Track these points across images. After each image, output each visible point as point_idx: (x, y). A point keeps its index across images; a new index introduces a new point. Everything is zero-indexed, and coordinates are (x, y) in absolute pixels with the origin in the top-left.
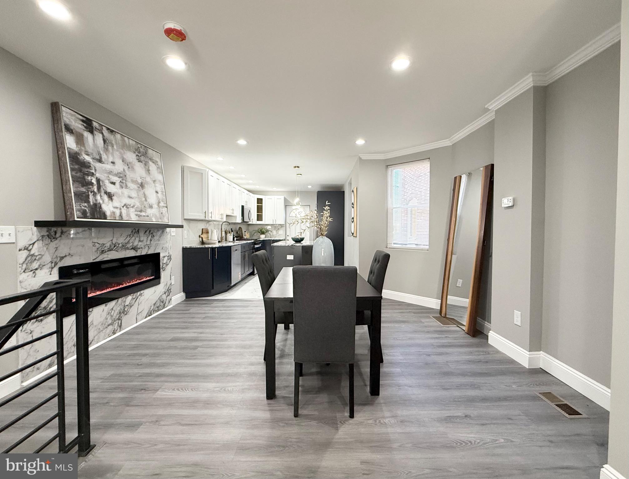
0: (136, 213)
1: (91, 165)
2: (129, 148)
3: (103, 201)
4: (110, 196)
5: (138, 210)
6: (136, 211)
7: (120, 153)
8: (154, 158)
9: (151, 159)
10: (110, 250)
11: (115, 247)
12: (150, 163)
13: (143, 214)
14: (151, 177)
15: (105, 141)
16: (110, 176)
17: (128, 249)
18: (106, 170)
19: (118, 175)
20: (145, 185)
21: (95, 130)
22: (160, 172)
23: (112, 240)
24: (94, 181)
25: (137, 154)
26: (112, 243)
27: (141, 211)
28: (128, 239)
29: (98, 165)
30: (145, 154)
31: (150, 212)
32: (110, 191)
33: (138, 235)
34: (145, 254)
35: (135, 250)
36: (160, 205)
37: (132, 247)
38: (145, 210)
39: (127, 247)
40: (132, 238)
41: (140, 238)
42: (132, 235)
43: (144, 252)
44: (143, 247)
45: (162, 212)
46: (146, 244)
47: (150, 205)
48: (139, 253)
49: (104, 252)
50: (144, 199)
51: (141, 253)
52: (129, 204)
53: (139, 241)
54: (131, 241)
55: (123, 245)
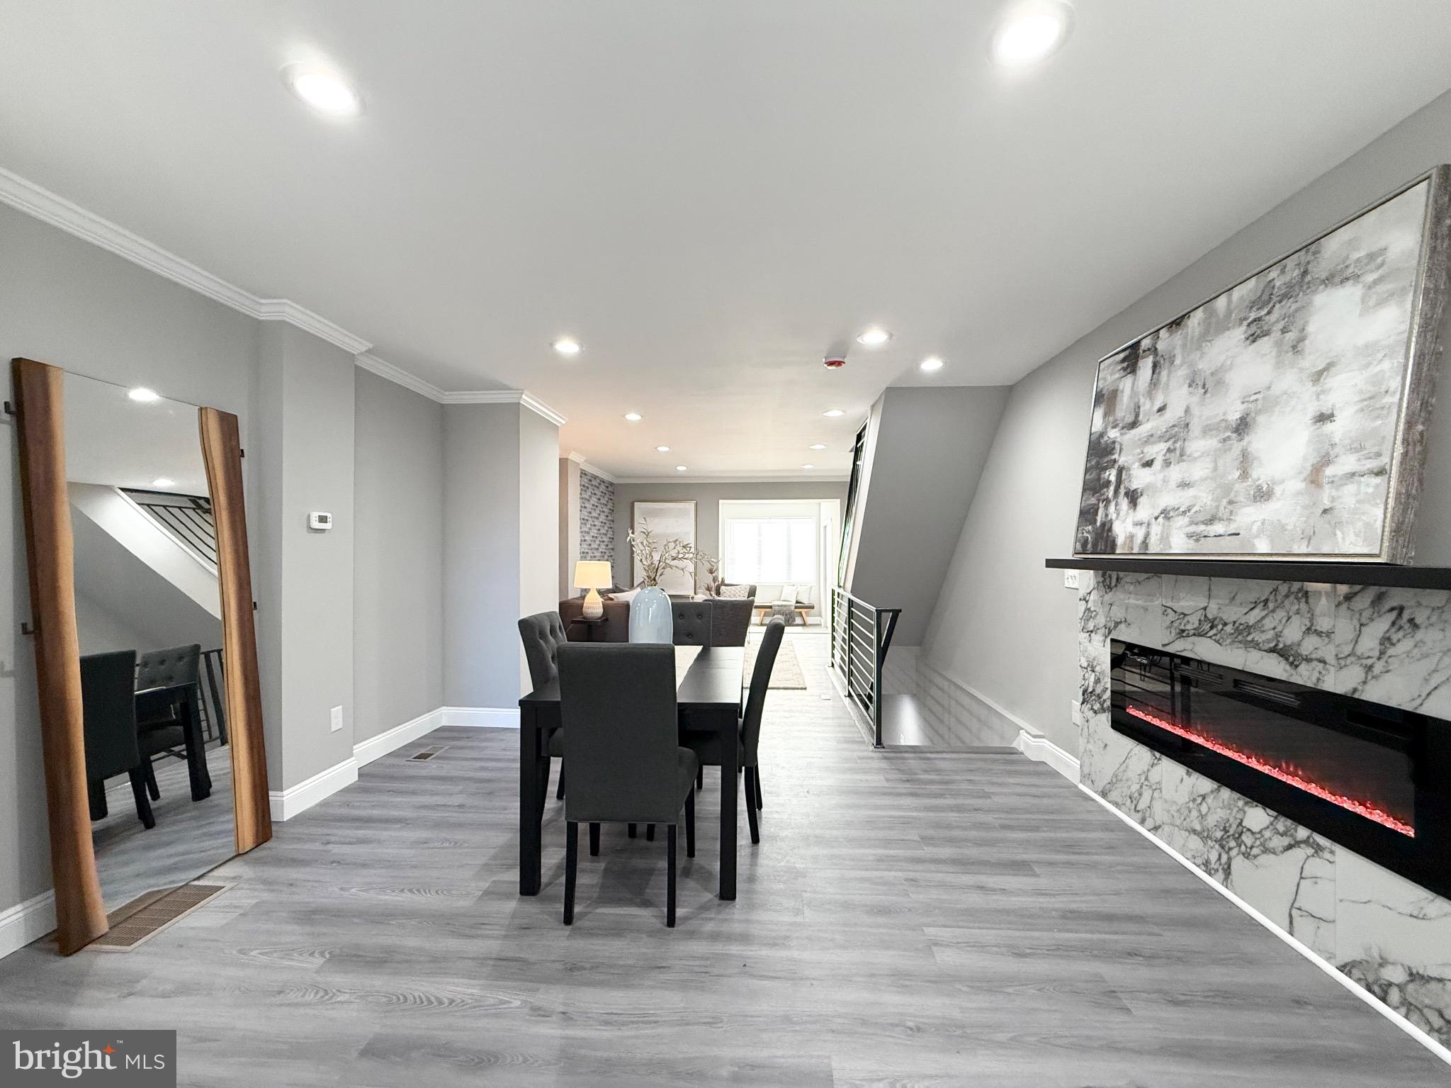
0: (1192, 529)
1: (1116, 445)
3: (1118, 515)
4: (1134, 499)
5: (1201, 518)
6: (1192, 523)
10: (1199, 634)
11: (1212, 628)
13: (1219, 528)
15: (1155, 366)
16: (1146, 450)
17: (1256, 645)
18: (1141, 439)
19: (1168, 434)
20: (1258, 419)
23: (1205, 609)
24: (1113, 475)
25: (1253, 316)
26: (1205, 616)
27: (1211, 521)
28: (1257, 613)
29: (1128, 437)
31: (1249, 520)
32: (1134, 487)
33: (1303, 606)
34: (1340, 689)
35: (1287, 659)
36: (1329, 471)
37: (1272, 645)
38: (1231, 512)
39: (1253, 641)
40: (1273, 611)
41: (1311, 620)
42: (1276, 601)
43: (1337, 682)
44: (1330, 659)
45: (1327, 504)
46: (1347, 650)
47: (1259, 488)
48: (1305, 676)
49: (1184, 634)
50: (1237, 474)
51: (1318, 679)
52: (1176, 507)
53: (1309, 629)
54: (1269, 623)
55: (1238, 628)
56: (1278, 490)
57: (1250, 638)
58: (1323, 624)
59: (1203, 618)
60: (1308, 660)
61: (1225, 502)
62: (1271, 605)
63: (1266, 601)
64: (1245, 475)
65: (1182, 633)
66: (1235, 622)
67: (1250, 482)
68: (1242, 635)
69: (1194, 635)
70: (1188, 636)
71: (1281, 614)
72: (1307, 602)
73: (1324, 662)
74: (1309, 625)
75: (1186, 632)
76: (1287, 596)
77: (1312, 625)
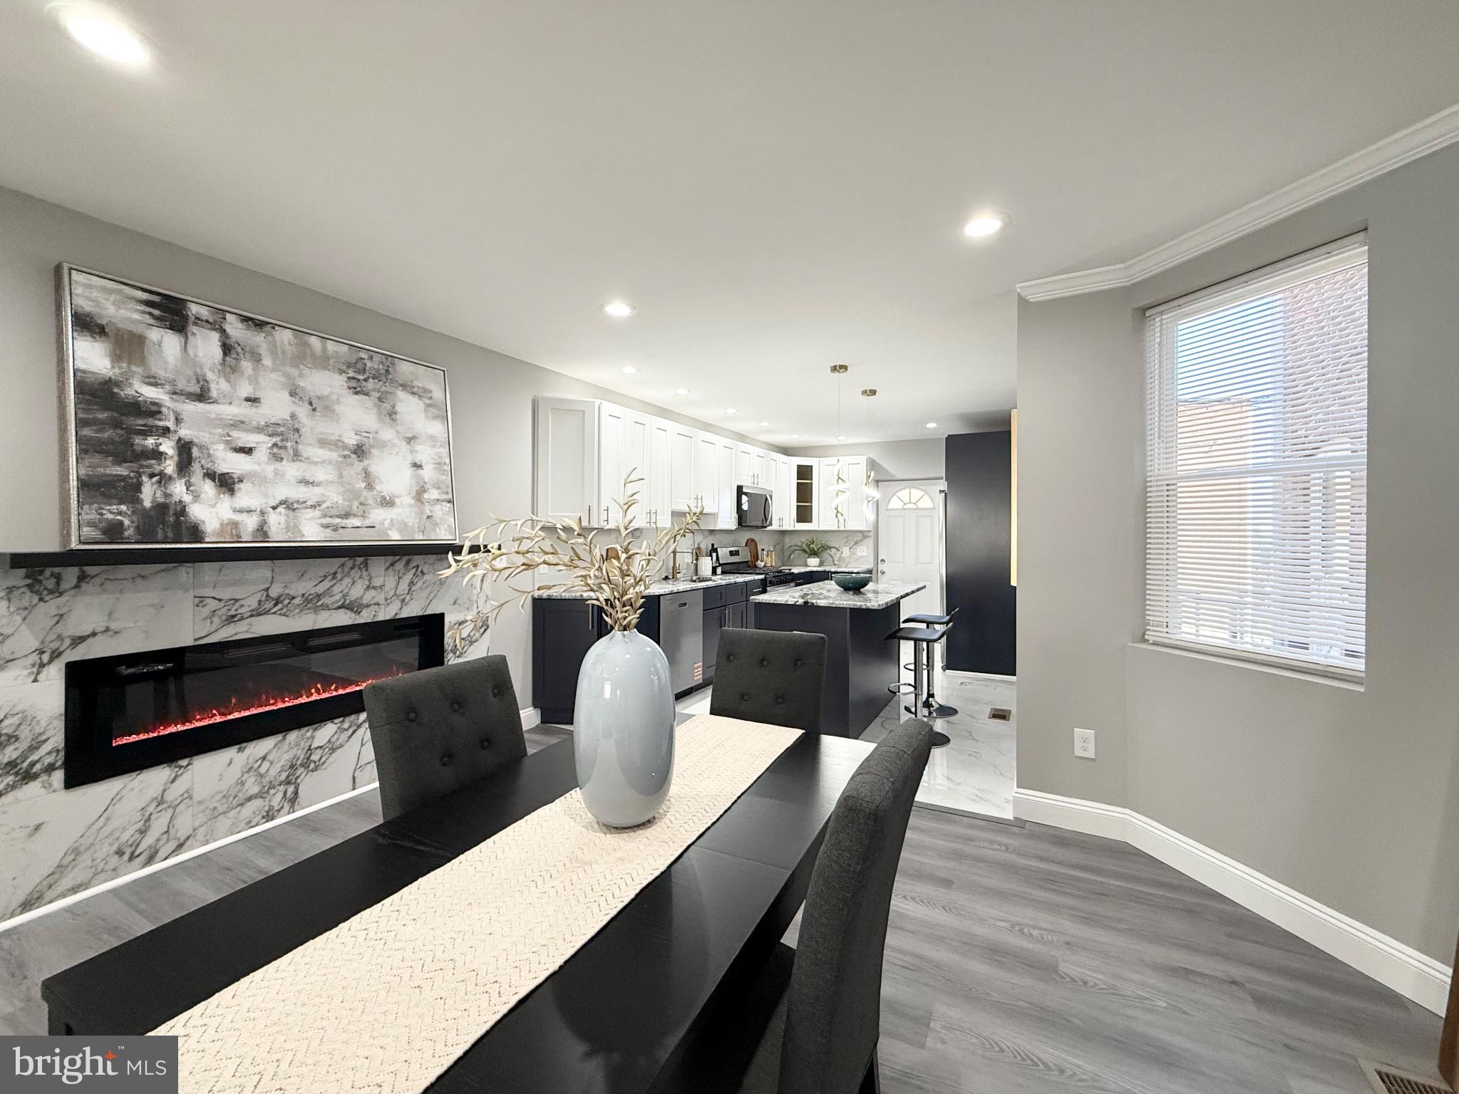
0: (328, 520)
1: (164, 410)
2: (322, 362)
3: (197, 498)
4: (226, 483)
5: (334, 512)
6: (325, 516)
7: (288, 376)
8: (416, 383)
9: (404, 386)
10: (257, 613)
11: (276, 605)
12: (401, 394)
13: (355, 522)
14: (400, 429)
15: (227, 348)
16: (235, 434)
17: (326, 607)
18: (221, 419)
19: (269, 429)
20: (373, 451)
21: (195, 324)
22: (435, 417)
23: (267, 590)
24: (168, 447)
25: (351, 374)
26: (268, 596)
27: (347, 515)
28: (326, 584)
29: (190, 409)
30: (384, 375)
31: (381, 518)
32: (226, 471)
33: (365, 573)
34: (388, 617)
35: (352, 610)
36: (426, 496)
37: (340, 604)
38: (364, 511)
39: (322, 604)
40: (341, 580)
41: (370, 580)
42: (343, 572)
43: (385, 614)
44: (382, 601)
45: (430, 514)
46: (392, 593)
47: (384, 498)
48: (365, 617)
49: (236, 619)
50: (363, 485)
51: (374, 616)
52: (301, 500)
53: (368, 587)
54: (337, 589)
55: (306, 599)
56: (398, 501)
57: (319, 604)
58: (377, 582)
59: (263, 598)
60: (368, 606)
61: (356, 503)
62: (339, 576)
63: (335, 573)
64: (370, 487)
65: (231, 619)
66: (303, 595)
67: (375, 492)
68: (312, 603)
69: (251, 616)
70: (242, 619)
71: (347, 581)
72: (367, 570)
73: (378, 604)
74: (368, 584)
75: (239, 616)
76: (352, 568)
77: (370, 583)
